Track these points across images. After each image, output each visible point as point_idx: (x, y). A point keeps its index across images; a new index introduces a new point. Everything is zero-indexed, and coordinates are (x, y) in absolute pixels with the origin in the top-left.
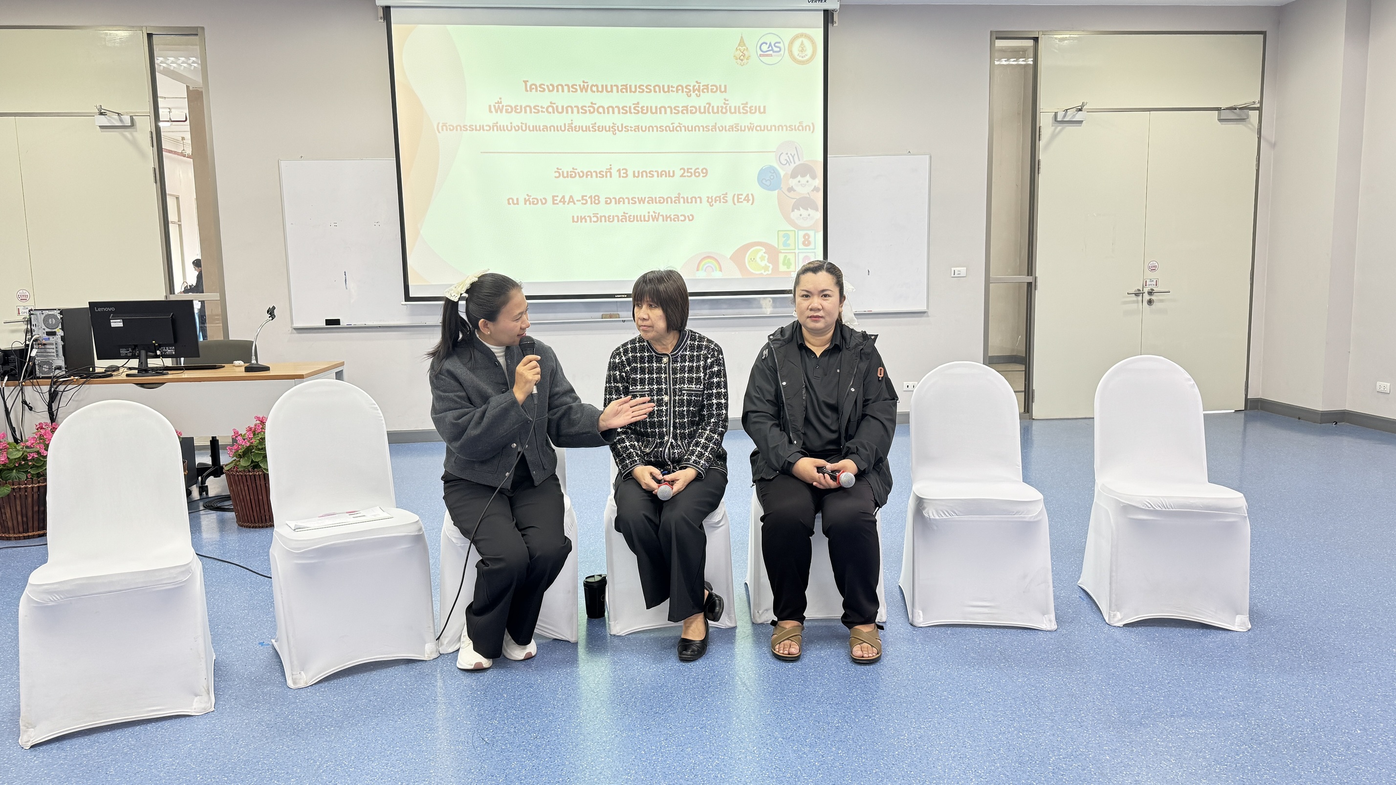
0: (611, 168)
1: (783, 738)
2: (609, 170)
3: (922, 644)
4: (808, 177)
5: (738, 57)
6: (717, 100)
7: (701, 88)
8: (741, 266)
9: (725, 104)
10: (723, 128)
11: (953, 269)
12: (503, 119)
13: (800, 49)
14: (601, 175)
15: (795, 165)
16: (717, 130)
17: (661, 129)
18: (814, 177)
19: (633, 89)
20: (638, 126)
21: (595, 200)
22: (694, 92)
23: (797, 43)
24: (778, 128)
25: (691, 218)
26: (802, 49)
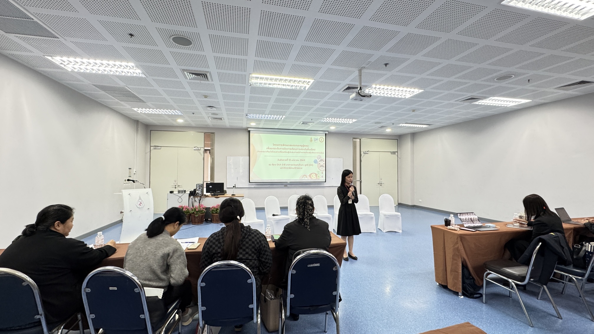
2: (287, 159)
5: (311, 141)
8: (311, 177)
9: (308, 148)
10: (308, 153)
12: (269, 150)
14: (286, 160)
15: (320, 159)
17: (297, 152)
18: (323, 162)
19: (292, 146)
20: (293, 152)
21: (285, 165)
22: (303, 146)
23: (321, 139)
24: (317, 153)
25: (302, 168)
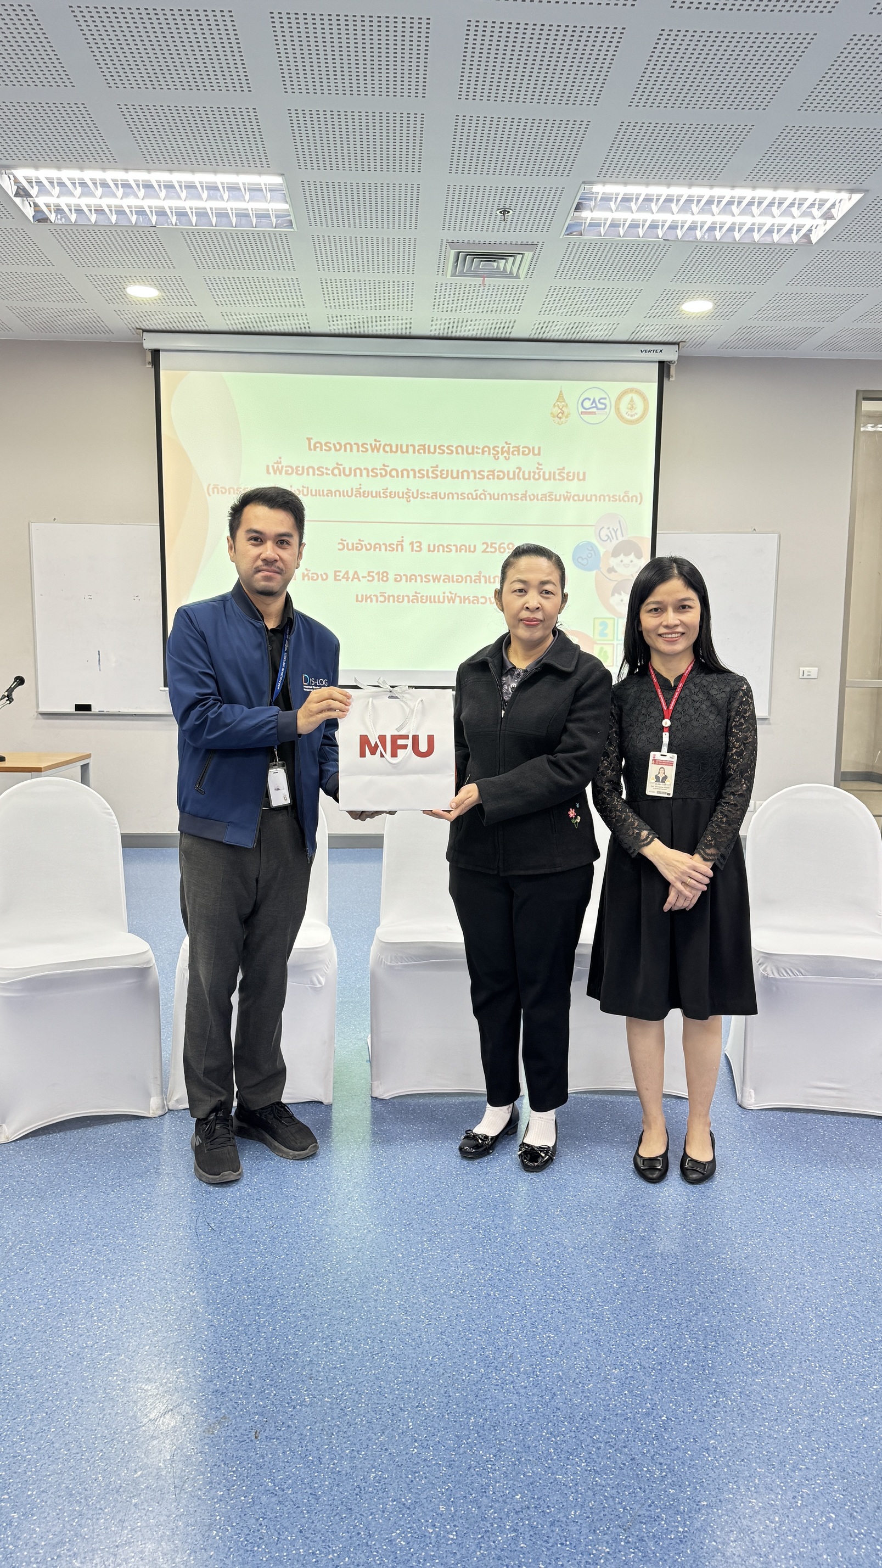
0: (402, 541)
1: (574, 1248)
2: (400, 543)
3: (752, 1132)
4: (632, 556)
5: (556, 414)
6: (528, 464)
7: (511, 450)
9: (538, 468)
10: (535, 497)
11: (802, 669)
13: (630, 406)
15: (617, 542)
16: (528, 498)
17: (462, 496)
18: (639, 556)
19: (432, 450)
20: (436, 493)
21: (384, 576)
22: (502, 454)
23: (626, 399)
24: (599, 498)
26: (632, 406)
